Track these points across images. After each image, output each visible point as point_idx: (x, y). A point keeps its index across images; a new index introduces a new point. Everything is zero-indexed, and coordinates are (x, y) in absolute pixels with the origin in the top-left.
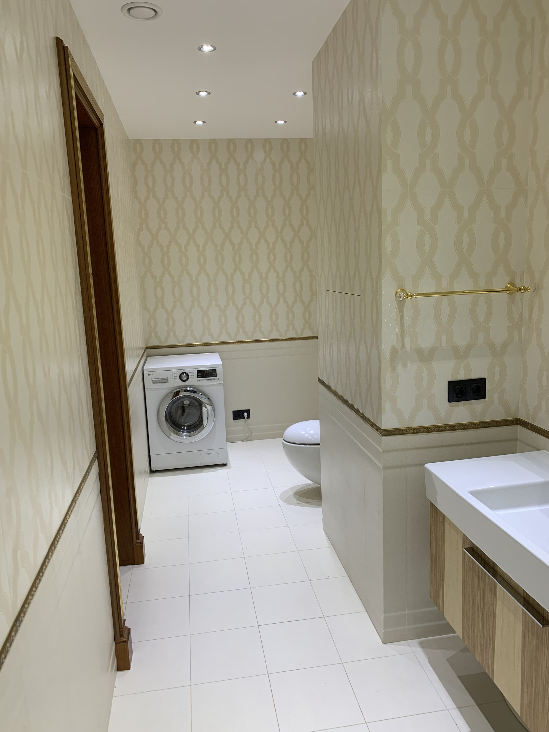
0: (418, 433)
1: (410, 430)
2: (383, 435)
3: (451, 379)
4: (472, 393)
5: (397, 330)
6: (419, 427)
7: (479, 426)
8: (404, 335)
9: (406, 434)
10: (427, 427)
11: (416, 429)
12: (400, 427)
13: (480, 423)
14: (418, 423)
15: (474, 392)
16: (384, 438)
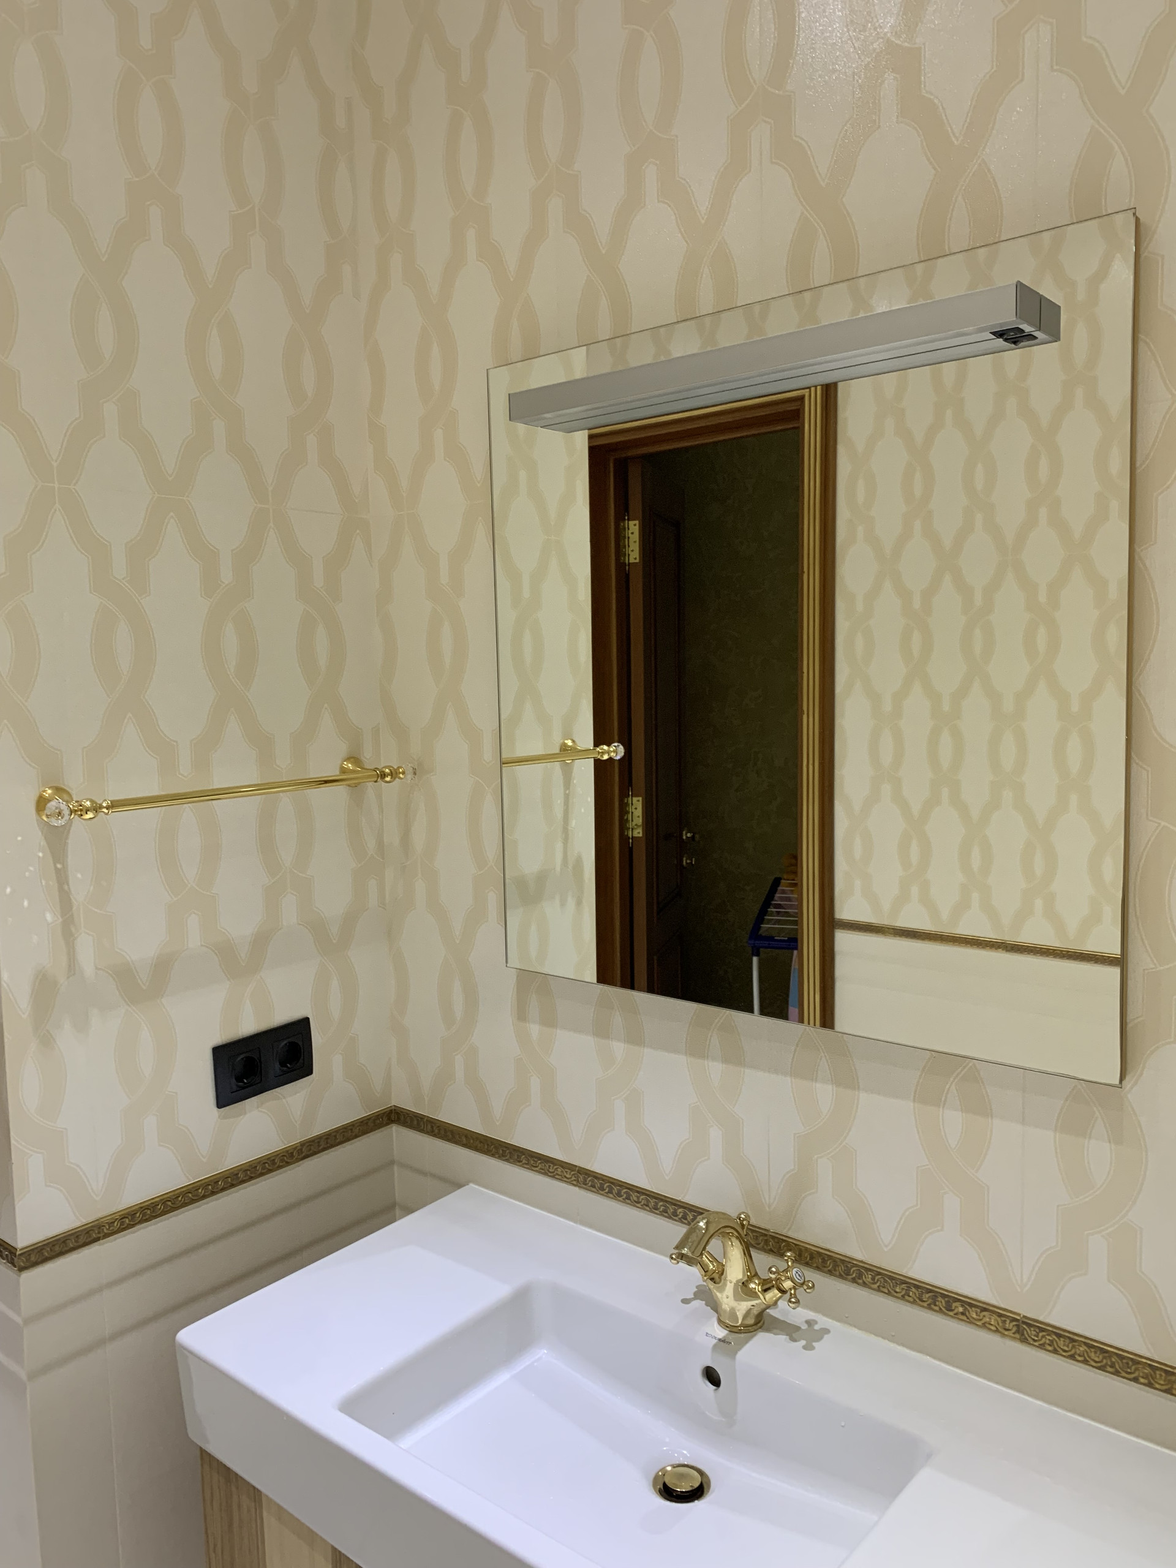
0: (136, 1224)
1: (111, 1224)
2: (21, 1269)
3: (220, 1039)
4: (277, 1066)
5: (49, 917)
6: (137, 1207)
7: (302, 1153)
8: (73, 930)
9: (97, 1240)
10: (162, 1200)
11: (128, 1214)
12: (78, 1224)
13: (302, 1144)
14: (133, 1196)
15: (283, 1064)
16: (26, 1275)
